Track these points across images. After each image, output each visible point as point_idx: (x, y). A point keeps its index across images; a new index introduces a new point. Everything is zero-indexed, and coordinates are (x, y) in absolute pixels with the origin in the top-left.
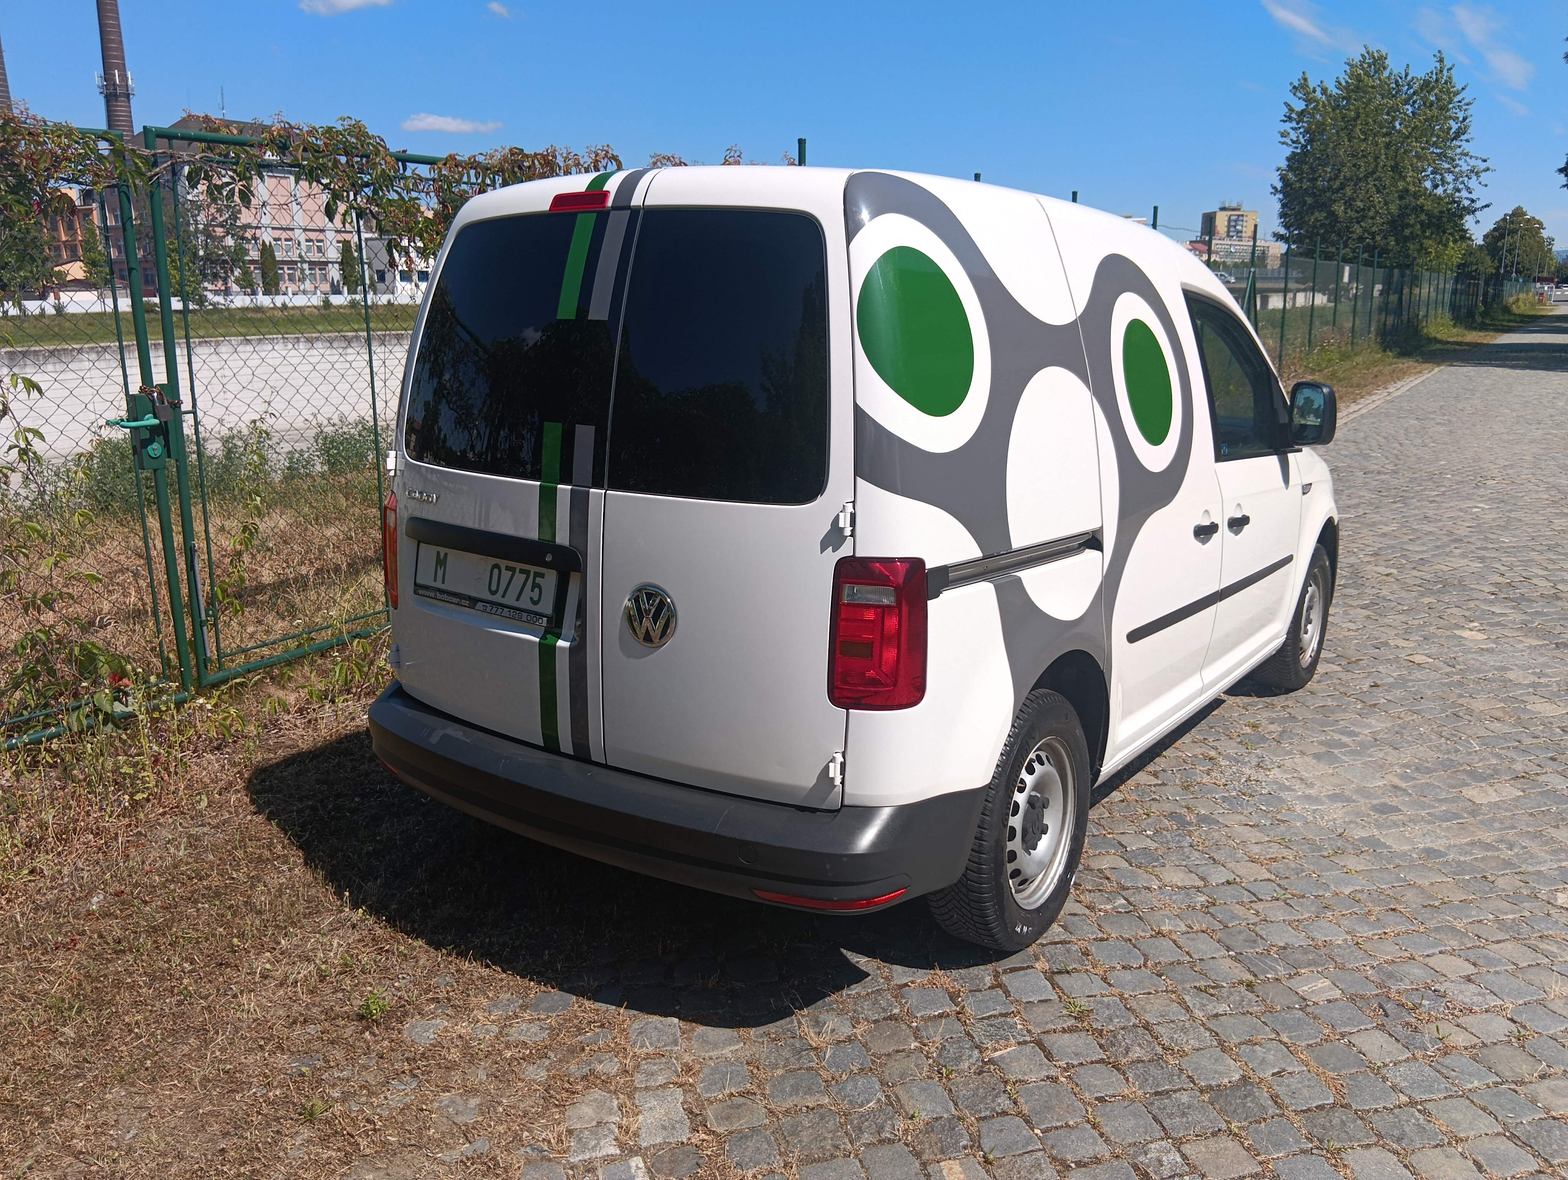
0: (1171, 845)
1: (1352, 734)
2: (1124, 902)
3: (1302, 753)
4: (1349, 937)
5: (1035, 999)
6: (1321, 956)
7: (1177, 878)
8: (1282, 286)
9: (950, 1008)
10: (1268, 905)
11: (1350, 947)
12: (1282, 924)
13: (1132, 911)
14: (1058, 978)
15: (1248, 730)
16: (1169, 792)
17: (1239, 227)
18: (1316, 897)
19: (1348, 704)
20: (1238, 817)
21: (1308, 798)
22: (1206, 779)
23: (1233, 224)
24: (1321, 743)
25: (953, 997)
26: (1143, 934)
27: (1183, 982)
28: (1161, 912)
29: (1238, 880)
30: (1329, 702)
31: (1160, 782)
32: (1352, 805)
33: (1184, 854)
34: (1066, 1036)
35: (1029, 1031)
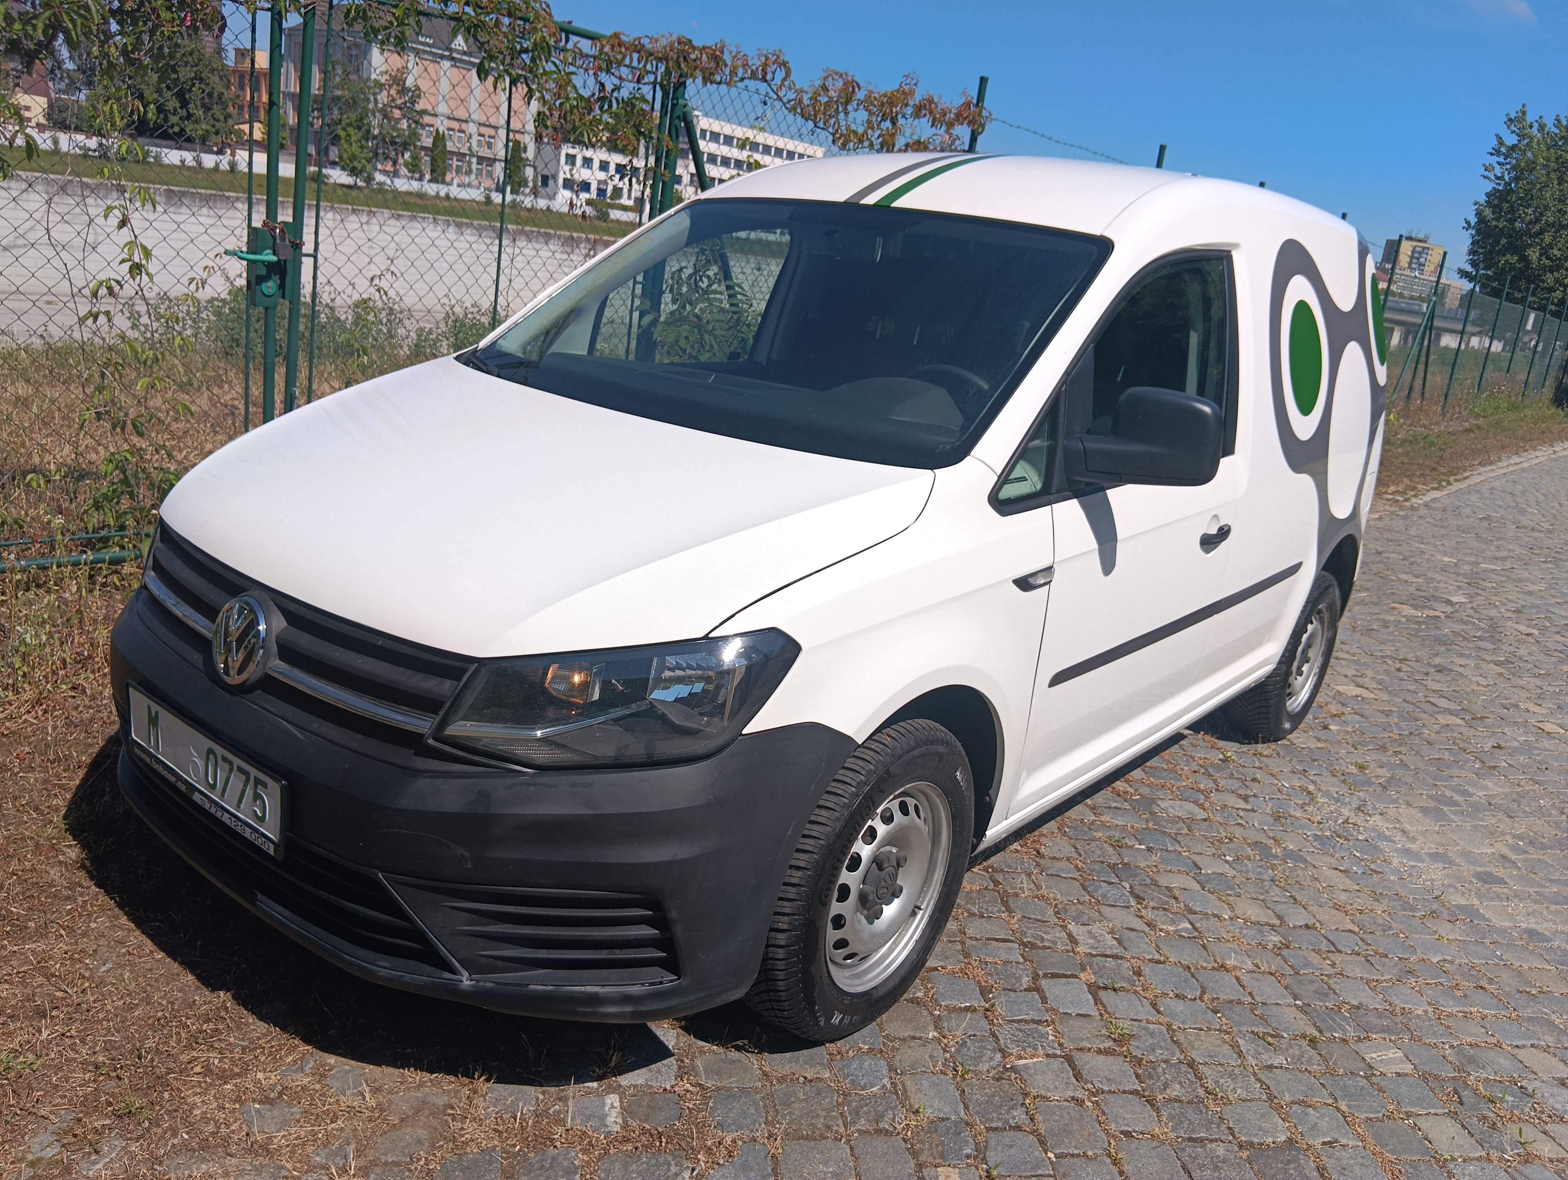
0: (1250, 875)
1: (1465, 793)
2: (1189, 926)
3: (1409, 804)
4: (1430, 1009)
5: (1073, 1011)
6: (1396, 1024)
7: (1254, 912)
8: (1460, 327)
9: (978, 1002)
10: (1349, 958)
11: (1430, 1019)
12: (1359, 981)
13: (1196, 937)
14: (1102, 994)
15: (1353, 769)
16: (1256, 820)
17: (1422, 260)
18: (1400, 959)
19: (1467, 761)
20: (1329, 859)
21: (1407, 852)
22: (1299, 814)
23: (1416, 255)
24: (1430, 797)
25: (984, 992)
26: (1204, 964)
27: (1240, 1024)
28: (1228, 944)
29: (1318, 925)
30: (1446, 755)
31: (1249, 807)
32: (1454, 868)
33: (1263, 887)
34: (1101, 1058)
35: (1060, 1045)
